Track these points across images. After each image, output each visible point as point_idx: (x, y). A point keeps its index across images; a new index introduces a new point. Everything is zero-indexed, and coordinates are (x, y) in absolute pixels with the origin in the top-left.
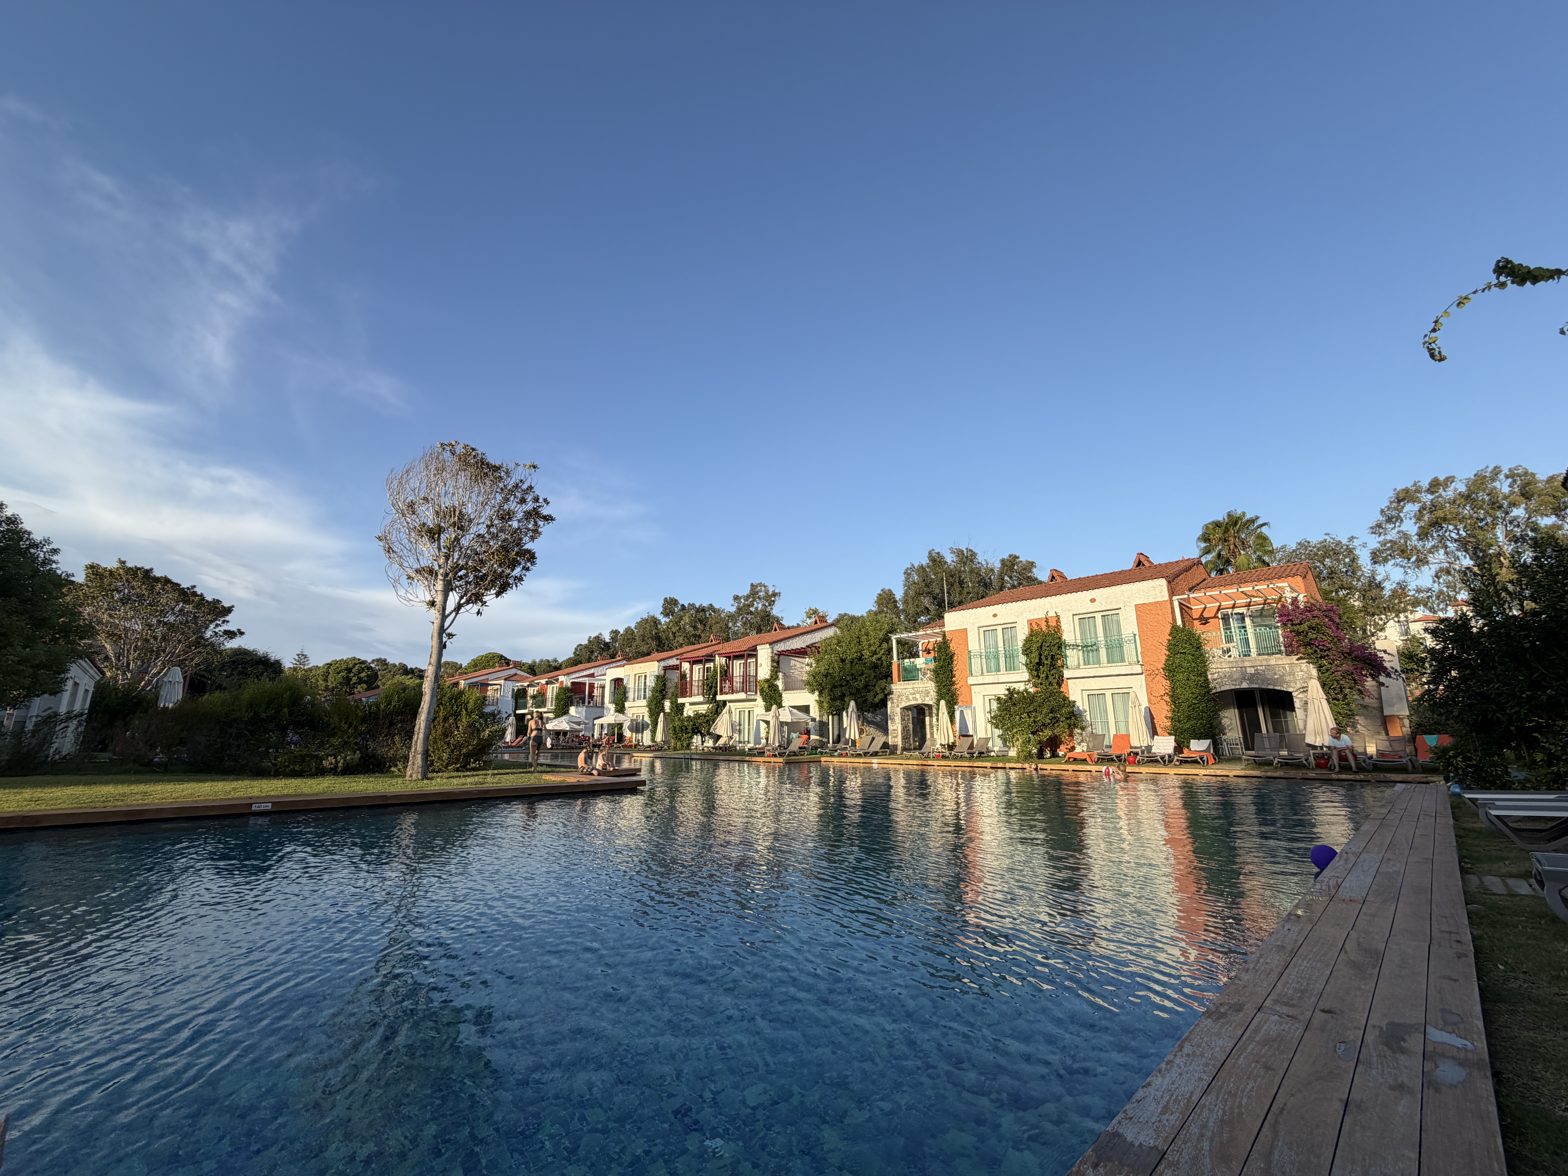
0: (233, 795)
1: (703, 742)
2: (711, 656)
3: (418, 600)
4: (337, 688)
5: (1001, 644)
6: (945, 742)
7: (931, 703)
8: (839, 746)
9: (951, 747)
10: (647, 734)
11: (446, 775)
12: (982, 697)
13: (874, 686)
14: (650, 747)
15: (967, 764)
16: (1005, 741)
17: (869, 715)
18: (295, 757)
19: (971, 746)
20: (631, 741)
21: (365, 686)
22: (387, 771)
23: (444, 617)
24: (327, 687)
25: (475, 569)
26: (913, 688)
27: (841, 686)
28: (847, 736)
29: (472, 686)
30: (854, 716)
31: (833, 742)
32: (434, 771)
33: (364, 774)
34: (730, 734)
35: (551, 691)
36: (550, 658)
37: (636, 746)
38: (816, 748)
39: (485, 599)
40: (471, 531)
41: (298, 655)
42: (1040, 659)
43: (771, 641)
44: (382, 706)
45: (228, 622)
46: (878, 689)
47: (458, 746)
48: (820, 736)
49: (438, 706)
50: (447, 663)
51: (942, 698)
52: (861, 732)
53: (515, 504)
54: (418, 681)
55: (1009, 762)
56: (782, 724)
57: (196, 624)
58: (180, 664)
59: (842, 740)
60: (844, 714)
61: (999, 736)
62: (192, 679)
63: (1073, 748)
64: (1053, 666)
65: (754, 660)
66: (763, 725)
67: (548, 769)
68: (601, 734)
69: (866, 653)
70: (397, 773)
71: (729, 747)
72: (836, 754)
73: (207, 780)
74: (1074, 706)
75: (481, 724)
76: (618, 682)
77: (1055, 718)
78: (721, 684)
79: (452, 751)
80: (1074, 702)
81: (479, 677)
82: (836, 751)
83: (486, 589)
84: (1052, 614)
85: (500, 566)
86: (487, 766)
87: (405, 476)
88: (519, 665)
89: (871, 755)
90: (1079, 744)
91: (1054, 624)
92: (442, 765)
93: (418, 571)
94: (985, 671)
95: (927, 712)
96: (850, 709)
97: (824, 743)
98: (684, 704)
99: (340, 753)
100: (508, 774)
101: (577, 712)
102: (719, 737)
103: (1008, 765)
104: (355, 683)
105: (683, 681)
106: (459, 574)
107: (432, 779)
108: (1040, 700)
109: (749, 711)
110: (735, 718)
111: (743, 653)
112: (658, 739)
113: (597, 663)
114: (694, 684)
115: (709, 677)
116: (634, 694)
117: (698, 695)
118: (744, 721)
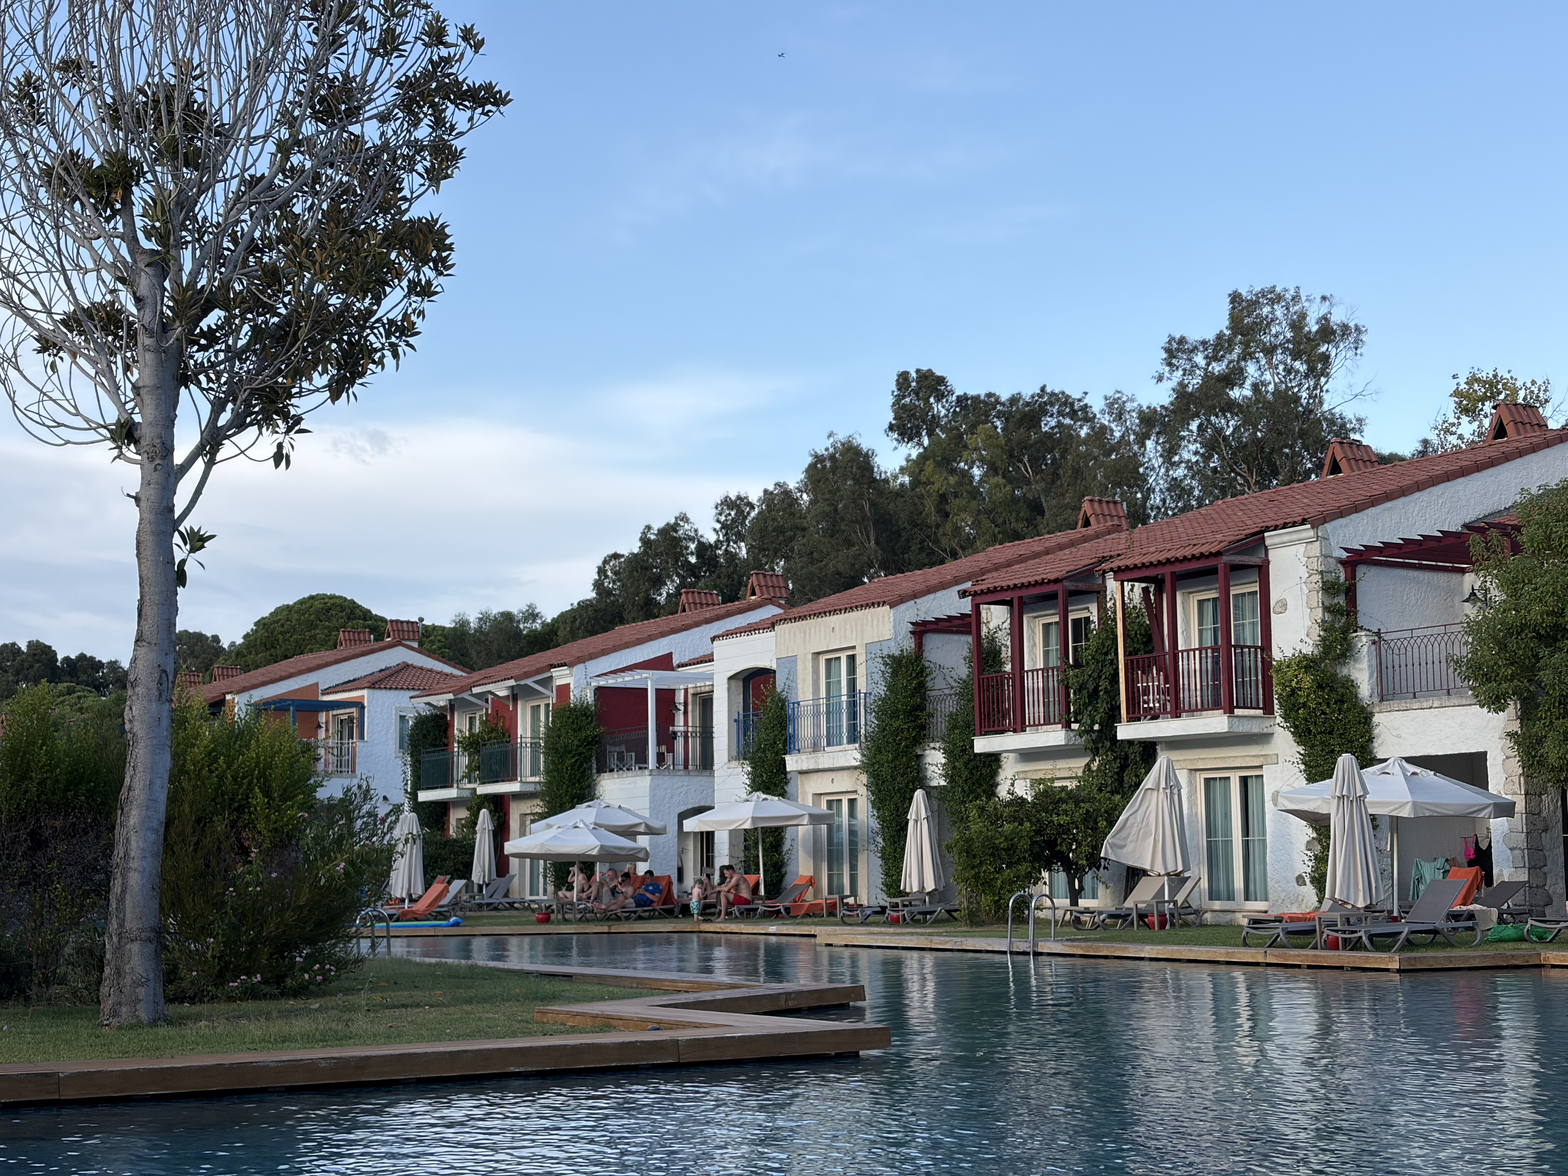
1: (1074, 895)
2: (1090, 577)
3: (79, 423)
10: (870, 865)
14: (883, 910)
20: (816, 891)
23: (168, 477)
25: (255, 305)
29: (269, 710)
32: (185, 997)
34: (1175, 865)
35: (530, 722)
39: (298, 406)
43: (1316, 510)
48: (1532, 870)
56: (1378, 825)
65: (1255, 586)
66: (1302, 832)
71: (1177, 913)
76: (756, 682)
78: (1130, 683)
81: (285, 680)
88: (412, 635)
97: (1549, 898)
98: (996, 758)
101: (621, 792)
102: (1135, 876)
105: (989, 673)
109: (1244, 781)
110: (1193, 804)
111: (1210, 563)
112: (911, 882)
113: (680, 618)
114: (1028, 682)
115: (1086, 656)
116: (817, 726)
117: (1047, 722)
118: (1227, 816)
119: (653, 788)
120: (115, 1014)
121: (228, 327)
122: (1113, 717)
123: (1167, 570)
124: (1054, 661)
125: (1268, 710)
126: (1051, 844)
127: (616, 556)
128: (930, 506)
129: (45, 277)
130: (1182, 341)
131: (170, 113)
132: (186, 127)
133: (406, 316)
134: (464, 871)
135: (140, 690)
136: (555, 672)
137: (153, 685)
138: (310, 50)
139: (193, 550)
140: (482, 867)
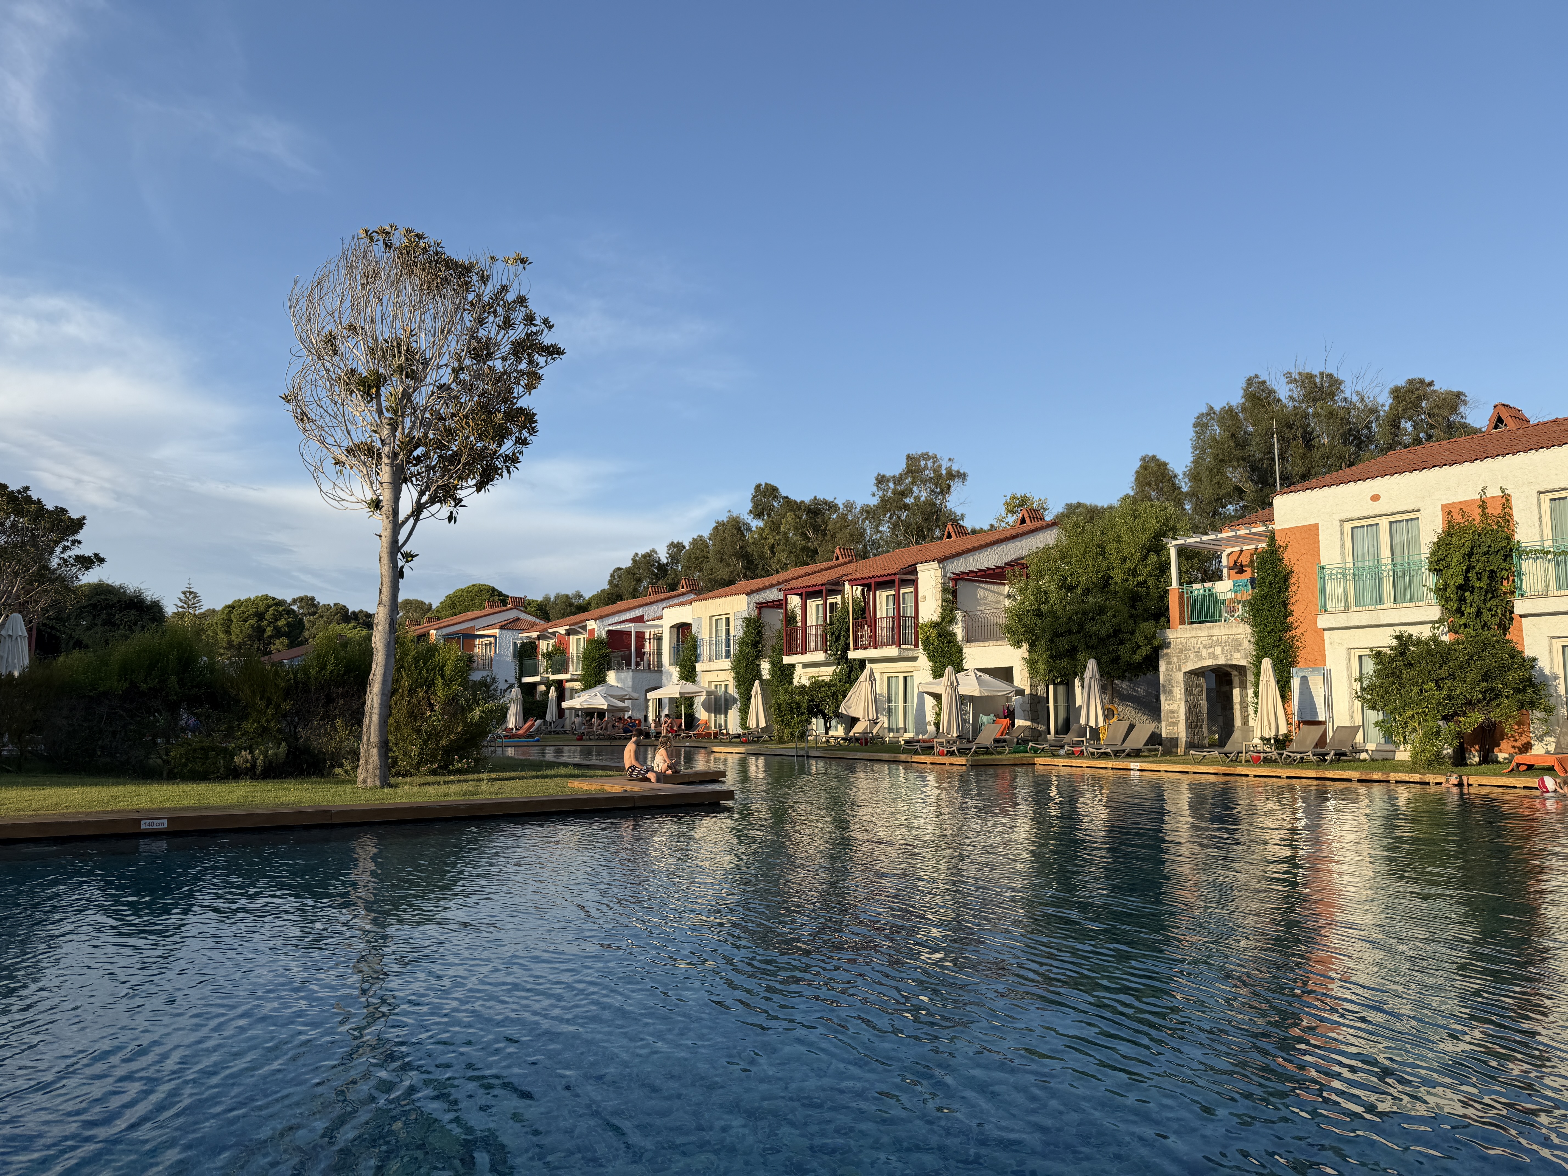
0: (113, 806)
1: (827, 730)
2: (837, 583)
3: (353, 499)
4: (245, 643)
5: (1386, 552)
6: (1269, 733)
7: (1243, 663)
8: (1067, 738)
9: (1281, 743)
10: (734, 715)
11: (417, 779)
12: (1345, 652)
13: (1132, 633)
14: (739, 736)
15: (1312, 773)
16: (1388, 736)
17: (1124, 685)
18: (195, 750)
19: (1322, 741)
20: (709, 728)
21: (286, 642)
22: (329, 774)
23: (396, 526)
24: (230, 643)
25: (441, 446)
26: (1210, 637)
27: (1070, 632)
28: (1083, 721)
29: (448, 638)
30: (1095, 688)
31: (1057, 732)
32: (398, 774)
33: (296, 777)
34: (872, 715)
35: (576, 646)
36: (570, 592)
37: (716, 735)
38: (1025, 741)
39: (460, 494)
40: (428, 380)
41: (184, 593)
42: (1467, 579)
43: (940, 555)
44: (313, 672)
45: (79, 542)
46: (1139, 638)
47: (435, 735)
48: (1032, 721)
49: (398, 670)
50: (407, 602)
51: (1266, 655)
52: (1108, 714)
53: (495, 329)
54: (364, 632)
55: (1396, 771)
56: (963, 700)
57: (35, 545)
58: (21, 608)
59: (1074, 727)
60: (1077, 682)
61: (1377, 724)
62: (39, 632)
63: (1527, 747)
64: (1492, 592)
65: (912, 590)
66: (930, 702)
67: (576, 772)
68: (659, 715)
69: (1118, 575)
70: (344, 776)
71: (873, 738)
72: (1062, 752)
73: (76, 785)
74: (1532, 667)
75: (467, 700)
76: (682, 630)
77: (1492, 689)
78: (855, 633)
79: (425, 742)
80: (1534, 660)
81: (459, 624)
82: (1062, 747)
83: (460, 478)
84: (1493, 492)
85: (480, 438)
86: (479, 766)
87: (318, 289)
88: (521, 604)
89: (1128, 755)
90: (1540, 739)
91: (1498, 511)
92: (411, 765)
93: (350, 451)
94: (1352, 602)
95: (1236, 680)
96: (1088, 674)
97: (1040, 733)
98: (793, 666)
99: (258, 744)
100: (513, 778)
101: (618, 679)
102: (854, 721)
103: (1393, 777)
104: (270, 637)
105: (791, 627)
106: (415, 454)
107: (396, 786)
108: (1462, 657)
109: (905, 678)
110: (881, 688)
111: (892, 577)
112: (752, 724)
113: (648, 599)
114: (808, 631)
115: (835, 620)
116: (710, 649)
117: (817, 650)
118: (897, 694)
119: (633, 679)
120: (365, 782)
121: (426, 455)
122: (846, 648)
123: (872, 581)
124: (821, 622)
125: (917, 646)
126: (817, 706)
127: (619, 569)
128: (767, 550)
129: (338, 429)
130: (883, 476)
131: (399, 352)
132: (407, 359)
133: (514, 454)
134: (542, 715)
135: (380, 627)
136: (588, 623)
137: (387, 626)
138: (468, 324)
139: (407, 561)
140: (551, 713)
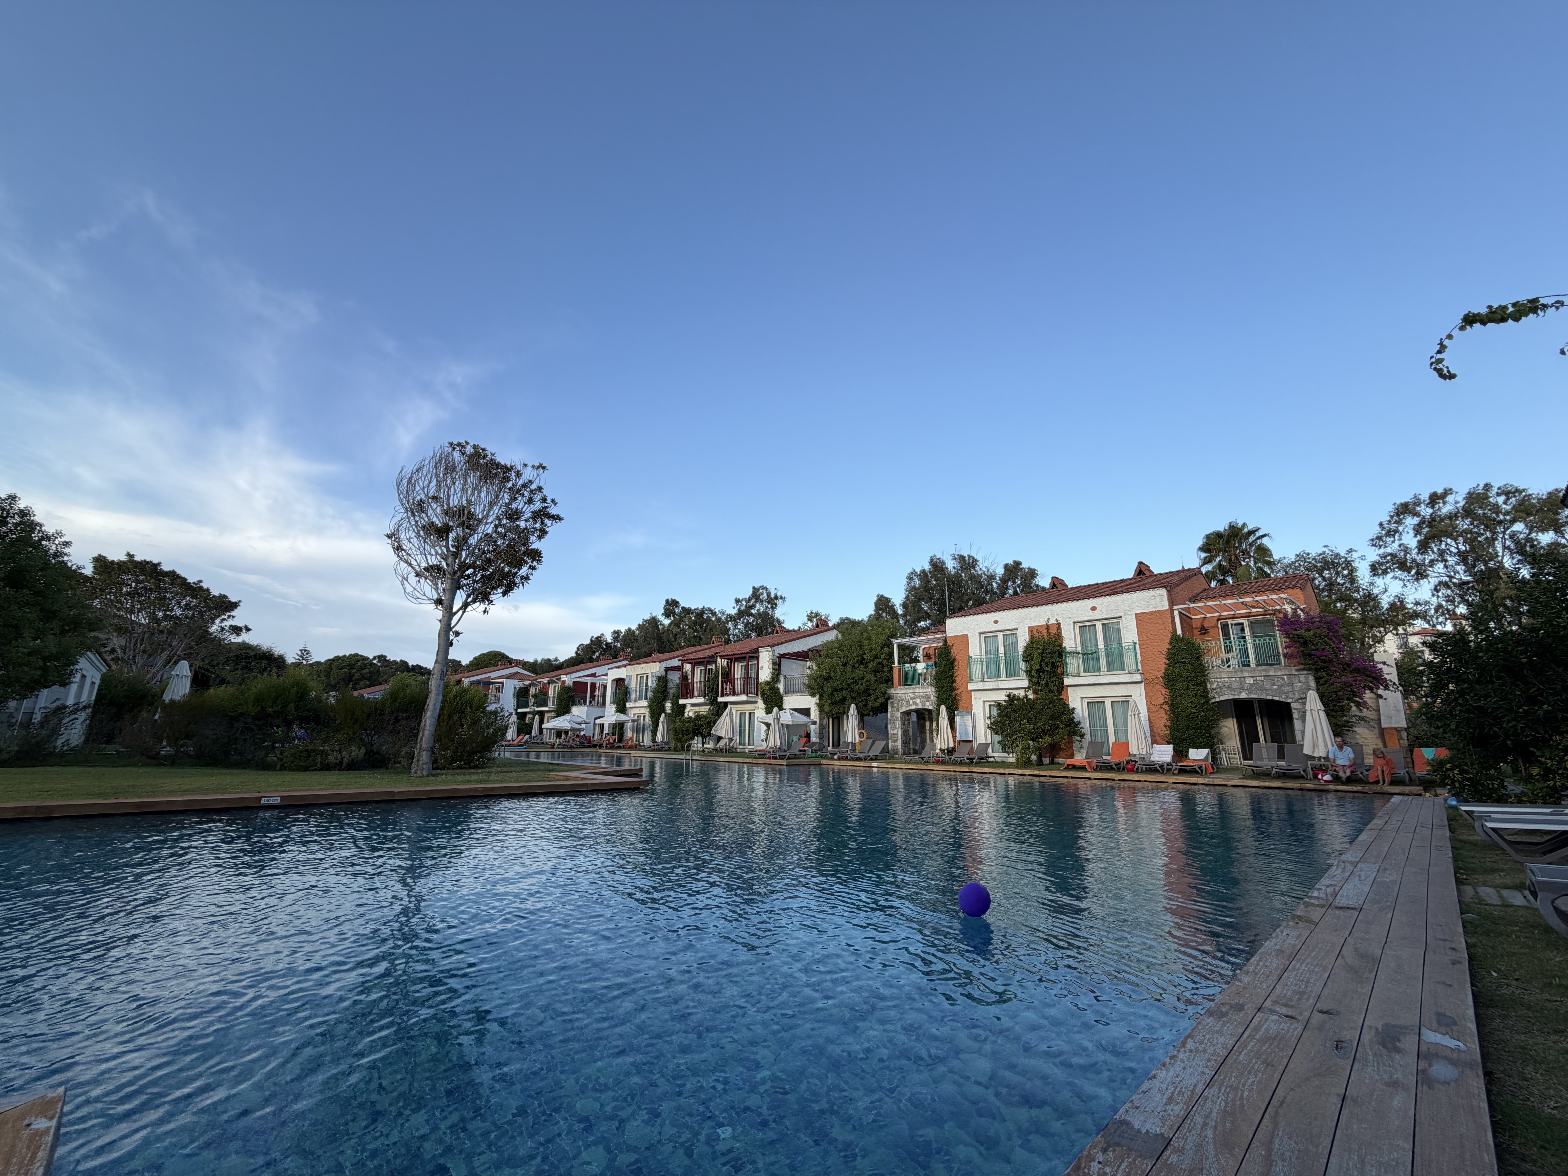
1: (704, 744)
2: (713, 657)
4: (339, 683)
5: (1002, 651)
6: (944, 747)
7: (931, 708)
8: (838, 749)
9: (951, 752)
10: (648, 734)
11: (450, 772)
12: (982, 704)
13: (875, 690)
14: (650, 747)
15: (966, 769)
16: (1004, 749)
17: (869, 719)
19: (971, 751)
20: (632, 742)
21: (368, 683)
22: (391, 768)
23: (450, 615)
24: (329, 683)
26: (914, 693)
27: (842, 689)
28: (847, 740)
29: (473, 683)
30: (854, 719)
31: (833, 746)
32: (439, 768)
33: (370, 770)
34: (730, 735)
35: (553, 691)
37: (636, 746)
39: (492, 597)
40: (479, 531)
41: (301, 651)
42: (1041, 666)
43: (772, 643)
44: (388, 702)
45: (234, 617)
46: (878, 693)
47: (462, 744)
50: (451, 661)
51: (942, 703)
52: (862, 736)
53: (522, 503)
55: (1008, 768)
56: (783, 726)
57: (201, 617)
58: (188, 657)
59: (842, 743)
60: (845, 717)
61: (998, 742)
62: (198, 672)
63: (1072, 755)
64: (1053, 673)
65: (755, 662)
66: (764, 728)
68: (602, 734)
69: (868, 657)
71: (729, 749)
72: (836, 757)
73: (216, 773)
74: (1073, 713)
76: (620, 682)
77: (1055, 725)
78: (722, 686)
79: (457, 749)
80: (1074, 709)
81: (481, 675)
82: (836, 754)
83: (493, 588)
84: (1053, 622)
85: (507, 565)
87: (416, 474)
88: (521, 664)
89: (871, 759)
90: (1078, 751)
91: (1055, 631)
92: (447, 763)
93: (426, 569)
94: (985, 677)
95: (927, 717)
96: (851, 713)
97: (824, 746)
98: (685, 705)
99: (345, 748)
101: (578, 711)
102: (720, 738)
103: (1007, 771)
104: (357, 680)
105: (685, 682)
106: (467, 573)
107: (437, 776)
108: (1040, 707)
109: (750, 714)
110: (736, 720)
111: (745, 656)
112: (659, 739)
113: (599, 663)
114: (695, 685)
115: (711, 679)
116: (636, 695)
117: (699, 696)
118: (745, 723)
119: (587, 711)
120: (416, 773)
121: (474, 574)
122: (717, 695)
123: (733, 657)
124: (702, 680)
125: (757, 695)
126: (698, 729)
127: (582, 644)
128: (673, 636)
129: (419, 556)
130: (740, 598)
131: (464, 514)
132: (468, 518)
133: (527, 575)
134: (530, 733)
135: (435, 676)
136: (562, 676)
137: (439, 675)
138: (506, 500)
140: (535, 731)
